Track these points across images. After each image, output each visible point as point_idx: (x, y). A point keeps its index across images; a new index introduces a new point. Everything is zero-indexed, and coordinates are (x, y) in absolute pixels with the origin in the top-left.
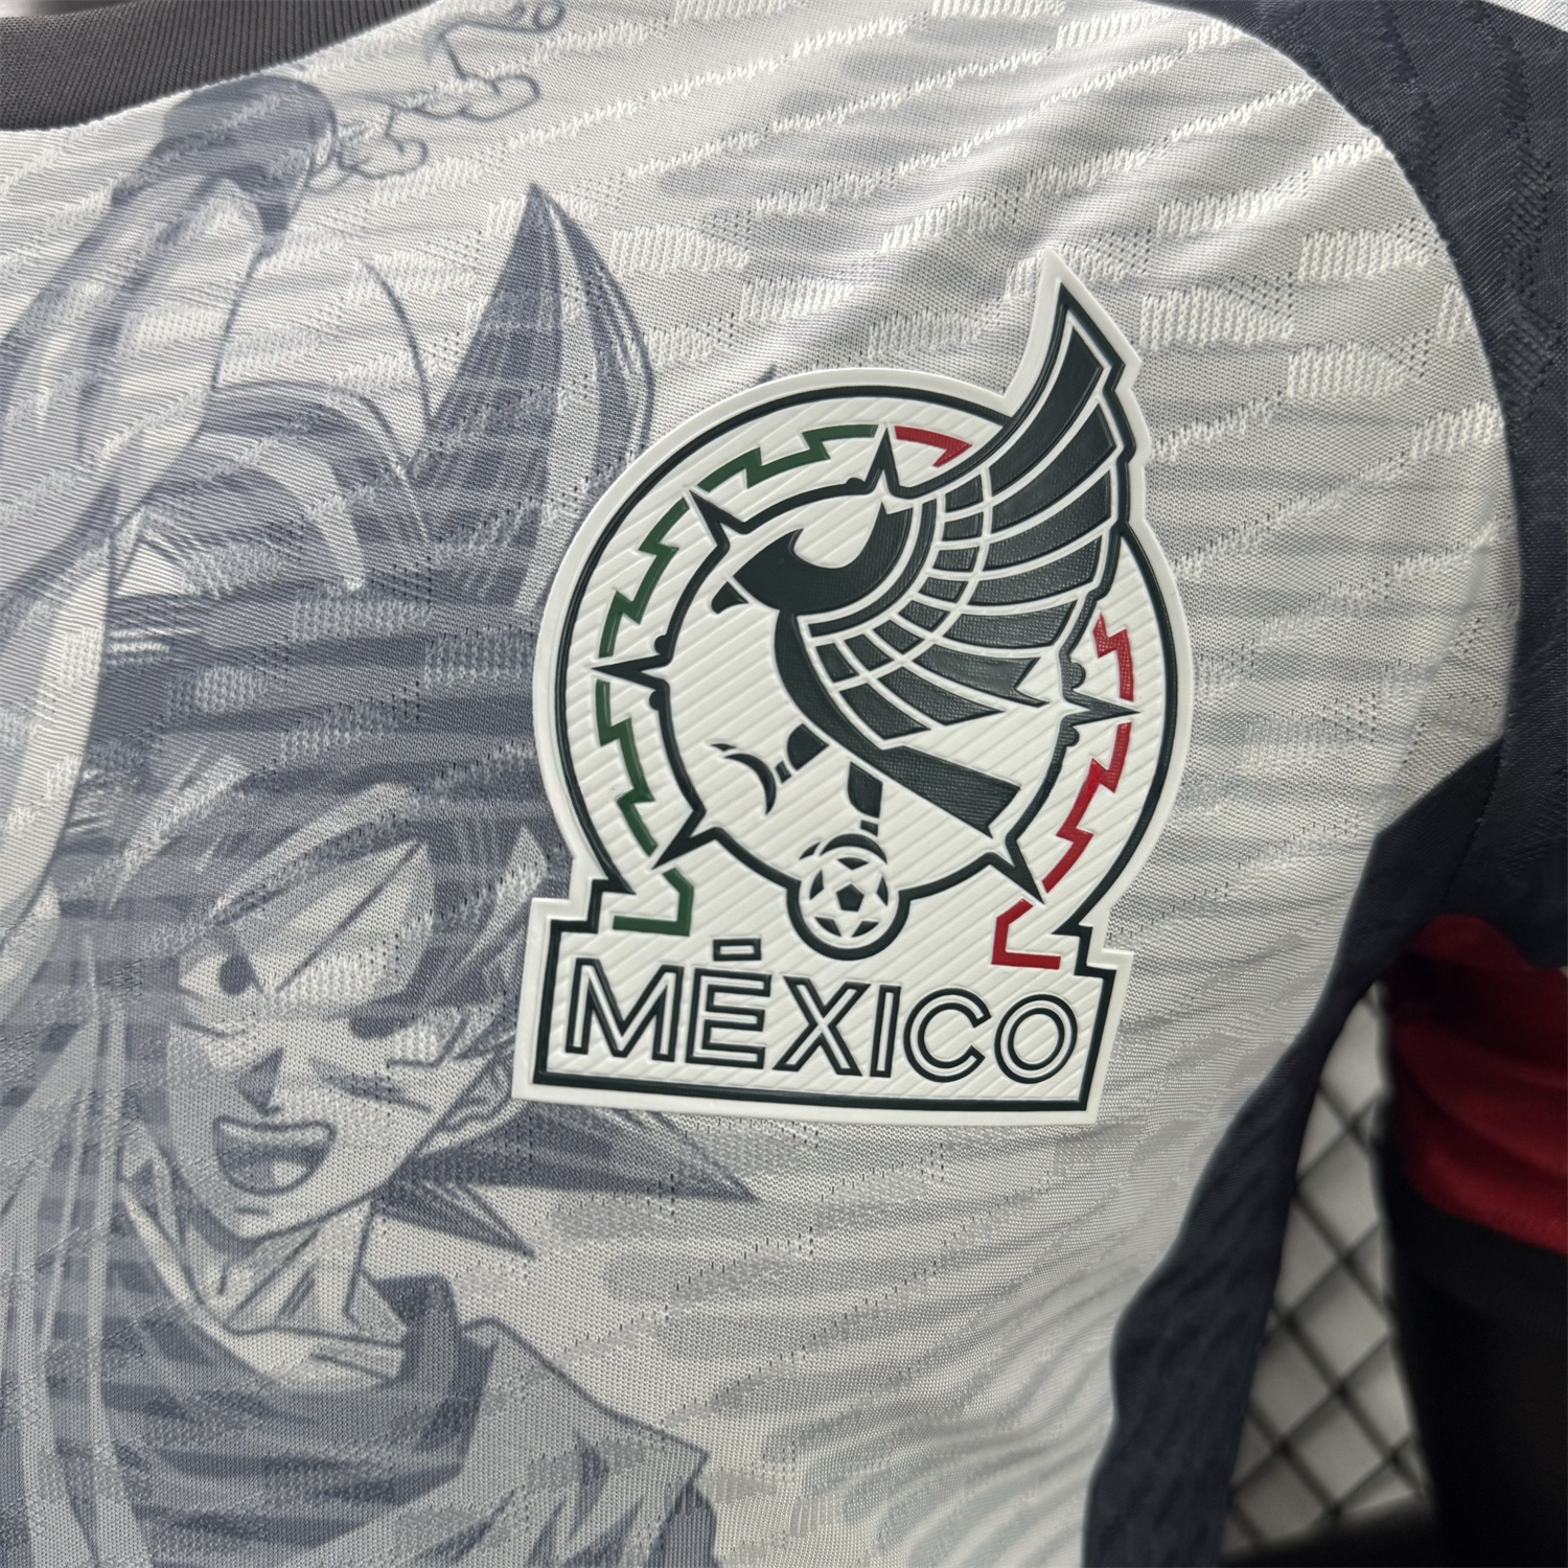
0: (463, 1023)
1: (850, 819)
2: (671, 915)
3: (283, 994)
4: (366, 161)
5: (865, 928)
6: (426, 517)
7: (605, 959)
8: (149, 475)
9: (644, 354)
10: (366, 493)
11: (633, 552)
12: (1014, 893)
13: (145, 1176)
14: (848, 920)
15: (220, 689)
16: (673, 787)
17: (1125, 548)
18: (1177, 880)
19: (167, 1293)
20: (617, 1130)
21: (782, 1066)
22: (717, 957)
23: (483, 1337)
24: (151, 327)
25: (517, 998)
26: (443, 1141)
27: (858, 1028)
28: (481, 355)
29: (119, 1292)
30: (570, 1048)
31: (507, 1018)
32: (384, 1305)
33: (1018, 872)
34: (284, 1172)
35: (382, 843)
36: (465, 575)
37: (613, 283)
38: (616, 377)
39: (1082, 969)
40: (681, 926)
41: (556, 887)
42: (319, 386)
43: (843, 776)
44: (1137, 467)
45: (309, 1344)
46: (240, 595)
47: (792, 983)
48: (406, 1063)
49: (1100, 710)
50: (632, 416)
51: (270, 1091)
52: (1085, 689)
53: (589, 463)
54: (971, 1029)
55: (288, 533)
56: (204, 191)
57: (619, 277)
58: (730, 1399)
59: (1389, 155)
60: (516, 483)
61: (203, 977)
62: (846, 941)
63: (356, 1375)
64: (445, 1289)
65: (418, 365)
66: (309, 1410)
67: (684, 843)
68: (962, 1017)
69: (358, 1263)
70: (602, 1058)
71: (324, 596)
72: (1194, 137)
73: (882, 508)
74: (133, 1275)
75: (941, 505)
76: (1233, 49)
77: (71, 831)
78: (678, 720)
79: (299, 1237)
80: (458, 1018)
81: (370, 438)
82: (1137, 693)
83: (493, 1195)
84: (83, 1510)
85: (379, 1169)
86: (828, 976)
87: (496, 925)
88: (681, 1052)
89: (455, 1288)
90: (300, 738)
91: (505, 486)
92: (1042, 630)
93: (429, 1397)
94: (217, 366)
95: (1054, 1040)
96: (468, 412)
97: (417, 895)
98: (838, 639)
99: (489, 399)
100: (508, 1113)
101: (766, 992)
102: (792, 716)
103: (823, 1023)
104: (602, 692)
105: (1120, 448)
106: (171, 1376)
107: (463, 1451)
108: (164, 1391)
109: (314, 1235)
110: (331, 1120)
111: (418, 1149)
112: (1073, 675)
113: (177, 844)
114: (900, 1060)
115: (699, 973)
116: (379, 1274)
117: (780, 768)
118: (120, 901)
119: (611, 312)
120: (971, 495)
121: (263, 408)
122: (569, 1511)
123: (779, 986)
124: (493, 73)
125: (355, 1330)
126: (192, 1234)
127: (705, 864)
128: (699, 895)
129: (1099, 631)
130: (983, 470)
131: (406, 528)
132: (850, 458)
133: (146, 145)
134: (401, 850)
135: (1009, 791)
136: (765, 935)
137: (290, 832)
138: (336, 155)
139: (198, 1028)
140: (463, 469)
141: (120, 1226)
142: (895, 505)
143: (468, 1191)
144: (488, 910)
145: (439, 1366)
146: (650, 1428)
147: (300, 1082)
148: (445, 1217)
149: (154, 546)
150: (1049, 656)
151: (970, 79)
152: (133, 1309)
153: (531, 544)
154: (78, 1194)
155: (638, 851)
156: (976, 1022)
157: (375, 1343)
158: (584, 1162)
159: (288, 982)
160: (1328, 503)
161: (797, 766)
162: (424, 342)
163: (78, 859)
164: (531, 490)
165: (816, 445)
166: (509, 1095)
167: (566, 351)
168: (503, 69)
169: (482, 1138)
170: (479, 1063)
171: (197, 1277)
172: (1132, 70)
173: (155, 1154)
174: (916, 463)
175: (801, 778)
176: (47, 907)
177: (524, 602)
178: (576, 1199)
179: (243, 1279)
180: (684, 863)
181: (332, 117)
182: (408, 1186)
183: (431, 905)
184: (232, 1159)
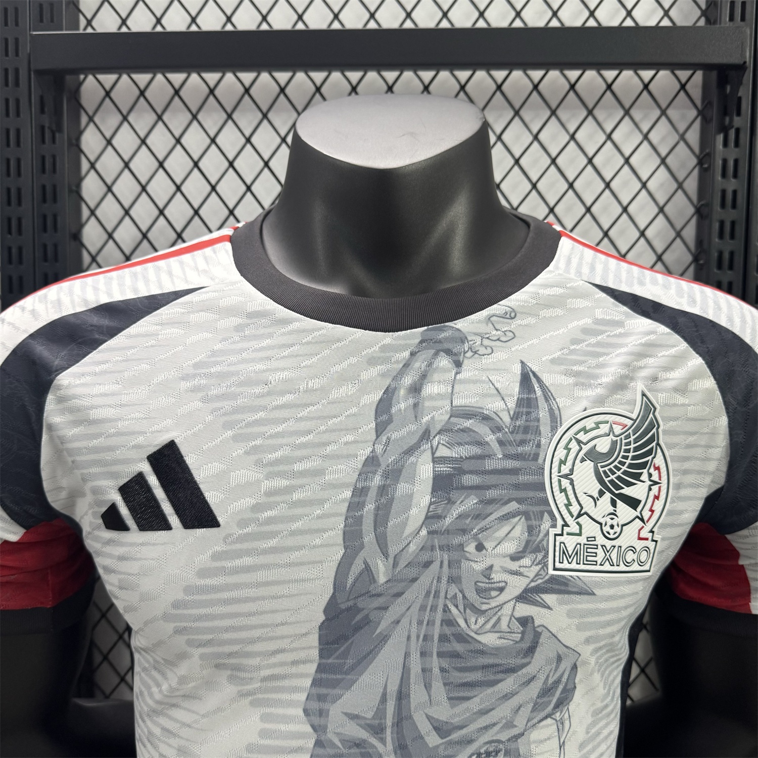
0: (536, 557)
1: (611, 509)
2: (578, 532)
3: (493, 552)
4: (478, 351)
5: (615, 533)
6: (515, 441)
7: (565, 542)
8: (438, 427)
9: (557, 404)
10: (500, 435)
11: (562, 449)
12: (641, 524)
13: (455, 596)
14: (612, 531)
15: (469, 480)
16: (576, 503)
17: (658, 448)
18: (670, 520)
19: (459, 626)
20: (570, 580)
21: (601, 565)
22: (588, 541)
23: (539, 630)
24: (431, 389)
25: (548, 551)
26: (533, 584)
27: (614, 556)
28: (520, 402)
29: (445, 627)
30: (560, 562)
31: (546, 556)
32: (517, 623)
33: (642, 520)
34: (494, 593)
35: (514, 516)
36: (526, 454)
37: (546, 386)
38: (552, 409)
39: (653, 540)
40: (580, 534)
41: (554, 526)
42: (482, 408)
43: (609, 500)
44: (660, 430)
45: (498, 635)
46: (470, 458)
47: (602, 546)
48: (523, 567)
49: (656, 483)
50: (557, 418)
51: (490, 575)
52: (652, 479)
53: (550, 429)
54: (633, 555)
55: (480, 443)
56: (436, 354)
57: (547, 385)
58: (588, 641)
59: (703, 362)
60: (534, 433)
61: (471, 548)
62: (611, 536)
63: (509, 641)
64: (532, 618)
65: (506, 404)
66: (496, 651)
67: (579, 515)
68: (632, 552)
69: (512, 614)
70: (566, 564)
71: (493, 459)
72: (663, 356)
73: (612, 440)
74: (449, 622)
75: (623, 438)
76: (668, 334)
77: (429, 513)
78: (576, 488)
79: (497, 609)
80: (535, 556)
81: (497, 421)
82: (662, 479)
83: (543, 596)
84: (428, 686)
85: (517, 592)
86: (609, 544)
87: (541, 535)
88: (582, 562)
89: (535, 618)
90: (492, 492)
91: (532, 434)
92: (643, 466)
93: (526, 645)
94: (452, 401)
95: (646, 556)
96: (520, 416)
97: (523, 528)
98: (606, 469)
99: (524, 413)
100: (547, 577)
101: (597, 549)
102: (599, 487)
103: (608, 554)
104: (560, 481)
105: (656, 426)
106: (459, 647)
107: (532, 658)
108: (456, 651)
109: (502, 608)
110: (506, 581)
111: (527, 586)
112: (650, 475)
113: (460, 517)
114: (621, 563)
115: (585, 544)
116: (516, 616)
117: (597, 498)
118: (445, 531)
119: (547, 393)
120: (628, 437)
121: (467, 412)
122: (553, 671)
123: (600, 547)
124: (503, 330)
125: (509, 630)
126: (468, 611)
127: (584, 520)
128: (583, 527)
129: (654, 466)
130: (630, 431)
131: (510, 443)
132: (604, 428)
133: (417, 341)
134: (518, 518)
135: (639, 502)
136: (596, 535)
137: (491, 514)
138: (470, 348)
139: (470, 560)
140: (521, 429)
141: (446, 610)
142: (615, 439)
143: (538, 596)
144: (539, 531)
145: (529, 636)
146: (571, 649)
147: (497, 572)
148: (533, 602)
149: (443, 444)
150: (645, 471)
151: (608, 336)
152: (448, 631)
153: (540, 447)
154: (433, 603)
155: (570, 517)
156: (634, 553)
157: (514, 633)
158: (563, 588)
159: (494, 549)
160: (695, 437)
161: (600, 497)
162: (506, 399)
163: (432, 521)
164: (537, 435)
165: (597, 425)
166: (547, 573)
167: (539, 402)
168: (506, 329)
169: (541, 583)
170: (540, 566)
171: (468, 621)
172: (647, 338)
173: (457, 591)
174: (618, 430)
175: (601, 500)
176: (424, 532)
177: (540, 461)
178: (561, 596)
179: (481, 621)
180: (579, 520)
181: (466, 338)
182: (524, 595)
183: (526, 530)
184: (479, 591)
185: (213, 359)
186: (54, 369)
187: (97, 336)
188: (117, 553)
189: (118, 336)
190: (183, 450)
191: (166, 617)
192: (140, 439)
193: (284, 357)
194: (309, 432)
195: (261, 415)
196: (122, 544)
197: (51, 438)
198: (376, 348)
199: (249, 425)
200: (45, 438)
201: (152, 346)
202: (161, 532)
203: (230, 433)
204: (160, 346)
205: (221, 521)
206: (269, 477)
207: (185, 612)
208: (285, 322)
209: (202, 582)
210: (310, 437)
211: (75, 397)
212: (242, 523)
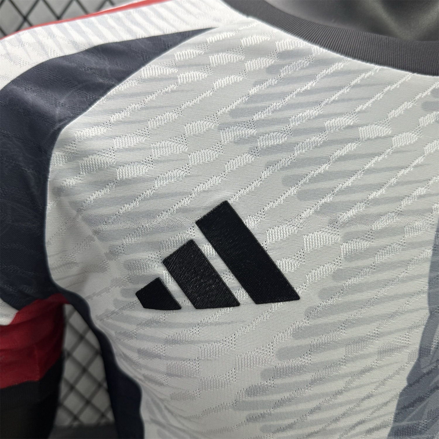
185: (252, 105)
186: (57, 118)
187: (101, 80)
188: (164, 336)
189: (128, 79)
190: (240, 212)
191: (237, 405)
192: (186, 202)
193: (334, 101)
194: (380, 186)
195: (325, 167)
196: (171, 325)
197: (60, 206)
198: (428, 92)
199: (314, 180)
200: (50, 206)
201: (173, 91)
202: (226, 309)
203: (293, 191)
204: (182, 91)
205: (300, 293)
206: (347, 238)
207: (264, 398)
208: (325, 63)
209: (285, 364)
210: (383, 191)
211: (93, 152)
212: (325, 293)
